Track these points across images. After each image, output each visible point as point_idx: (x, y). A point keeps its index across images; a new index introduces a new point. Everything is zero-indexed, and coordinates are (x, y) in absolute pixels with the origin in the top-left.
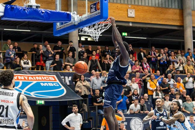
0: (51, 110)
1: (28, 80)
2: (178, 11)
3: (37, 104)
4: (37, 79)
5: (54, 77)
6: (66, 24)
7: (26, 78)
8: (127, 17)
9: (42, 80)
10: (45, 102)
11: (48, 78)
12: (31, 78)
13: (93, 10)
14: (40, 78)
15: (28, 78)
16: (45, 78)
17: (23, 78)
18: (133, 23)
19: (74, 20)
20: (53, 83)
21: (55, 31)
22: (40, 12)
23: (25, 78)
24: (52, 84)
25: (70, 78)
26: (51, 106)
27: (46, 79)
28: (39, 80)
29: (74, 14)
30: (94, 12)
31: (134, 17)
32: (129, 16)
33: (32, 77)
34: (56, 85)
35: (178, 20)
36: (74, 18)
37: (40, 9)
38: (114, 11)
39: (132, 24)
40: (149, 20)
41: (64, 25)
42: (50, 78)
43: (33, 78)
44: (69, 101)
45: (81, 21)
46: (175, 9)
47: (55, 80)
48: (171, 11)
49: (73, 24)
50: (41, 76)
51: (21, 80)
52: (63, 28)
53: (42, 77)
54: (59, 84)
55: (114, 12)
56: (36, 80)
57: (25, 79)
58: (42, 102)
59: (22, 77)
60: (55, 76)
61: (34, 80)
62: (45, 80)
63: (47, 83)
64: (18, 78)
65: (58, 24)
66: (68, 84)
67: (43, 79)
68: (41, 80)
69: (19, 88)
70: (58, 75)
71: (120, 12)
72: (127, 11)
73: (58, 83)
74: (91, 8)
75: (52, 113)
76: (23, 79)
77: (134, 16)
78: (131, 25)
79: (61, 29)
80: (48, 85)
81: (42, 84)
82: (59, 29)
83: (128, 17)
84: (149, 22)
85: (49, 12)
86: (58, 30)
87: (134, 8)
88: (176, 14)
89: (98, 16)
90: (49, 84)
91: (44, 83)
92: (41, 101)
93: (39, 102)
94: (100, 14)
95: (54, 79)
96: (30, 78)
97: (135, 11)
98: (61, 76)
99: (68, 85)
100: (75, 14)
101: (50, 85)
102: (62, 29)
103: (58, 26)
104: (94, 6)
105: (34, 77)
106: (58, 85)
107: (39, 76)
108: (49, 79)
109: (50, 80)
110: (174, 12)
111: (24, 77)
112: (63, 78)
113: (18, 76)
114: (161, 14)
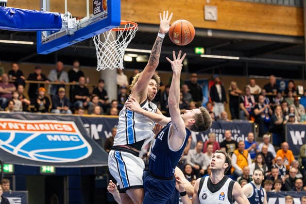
0: (66, 184)
1: (26, 129)
2: (294, 10)
3: (41, 172)
4: (42, 129)
5: (71, 126)
6: (55, 34)
7: (23, 126)
8: (203, 20)
9: (51, 130)
10: (56, 169)
11: (60, 126)
12: (31, 127)
13: (97, 10)
14: (47, 127)
15: (25, 127)
16: (56, 126)
17: (16, 126)
18: (213, 30)
19: (67, 27)
20: (69, 135)
21: (40, 45)
22: (7, 13)
23: (19, 126)
24: (67, 137)
25: (100, 127)
26: (66, 176)
27: (57, 128)
28: (45, 130)
29: (67, 16)
30: (99, 13)
31: (214, 21)
32: (207, 18)
33: (33, 124)
34: (75, 138)
35: (295, 27)
36: (67, 24)
37: (6, 8)
38: (180, 9)
39: (212, 32)
40: (242, 25)
41: (53, 35)
42: (64, 126)
43: (34, 127)
44: (97, 167)
45: (79, 29)
46: (289, 6)
47: (74, 131)
48: (282, 10)
49: (67, 34)
50: (48, 124)
51: (14, 129)
52: (52, 40)
53: (51, 125)
54: (79, 138)
55: (180, 11)
56: (40, 130)
57: (20, 129)
58: (51, 169)
59: (16, 124)
60: (73, 123)
61: (37, 130)
62: (55, 130)
63: (59, 135)
64: (7, 126)
65: (45, 33)
66: (97, 137)
67: (53, 128)
68: (48, 130)
69: (10, 144)
70: (79, 122)
71: (191, 10)
72: (204, 9)
73: (77, 136)
74: (95, 6)
75: (69, 189)
76: (17, 128)
77: (215, 19)
78: (210, 34)
79: (49, 41)
80: (60, 140)
81: (50, 138)
82: (46, 42)
83: (205, 20)
84: (243, 29)
85: (22, 13)
86: (44, 43)
87: (216, 4)
88: (290, 15)
89: (104, 20)
90: (62, 137)
91: (53, 135)
92: (48, 167)
93: (45, 169)
94: (106, 17)
95: (70, 129)
96: (29, 127)
97: (218, 9)
98: (85, 123)
99: (97, 141)
100: (69, 17)
101: (64, 140)
102: (51, 42)
103: (44, 37)
104: (98, 3)
105: (36, 126)
106: (78, 140)
107: (44, 124)
108: (61, 129)
109: (64, 131)
110: (287, 12)
111: (20, 124)
112: (88, 127)
113: (7, 122)
114: (264, 14)
